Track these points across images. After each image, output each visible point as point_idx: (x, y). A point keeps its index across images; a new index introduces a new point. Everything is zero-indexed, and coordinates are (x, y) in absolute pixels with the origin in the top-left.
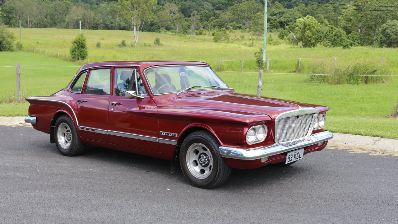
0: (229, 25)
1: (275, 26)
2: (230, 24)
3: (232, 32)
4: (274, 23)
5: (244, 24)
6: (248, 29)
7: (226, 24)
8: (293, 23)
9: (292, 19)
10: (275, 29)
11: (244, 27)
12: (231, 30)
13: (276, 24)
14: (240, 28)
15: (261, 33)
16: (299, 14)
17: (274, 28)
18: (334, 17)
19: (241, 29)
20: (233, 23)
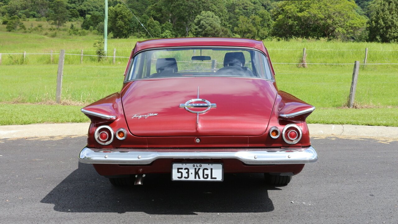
0: (21, 13)
1: (75, 15)
2: (22, 11)
3: (25, 21)
4: (73, 12)
5: (38, 12)
6: (44, 17)
7: (18, 11)
8: (94, 12)
9: (92, 7)
10: (75, 19)
11: (39, 15)
12: (24, 18)
13: (76, 13)
14: (34, 16)
15: (62, 22)
16: (100, 3)
17: (74, 17)
18: (138, 6)
19: (36, 17)
20: (26, 10)
